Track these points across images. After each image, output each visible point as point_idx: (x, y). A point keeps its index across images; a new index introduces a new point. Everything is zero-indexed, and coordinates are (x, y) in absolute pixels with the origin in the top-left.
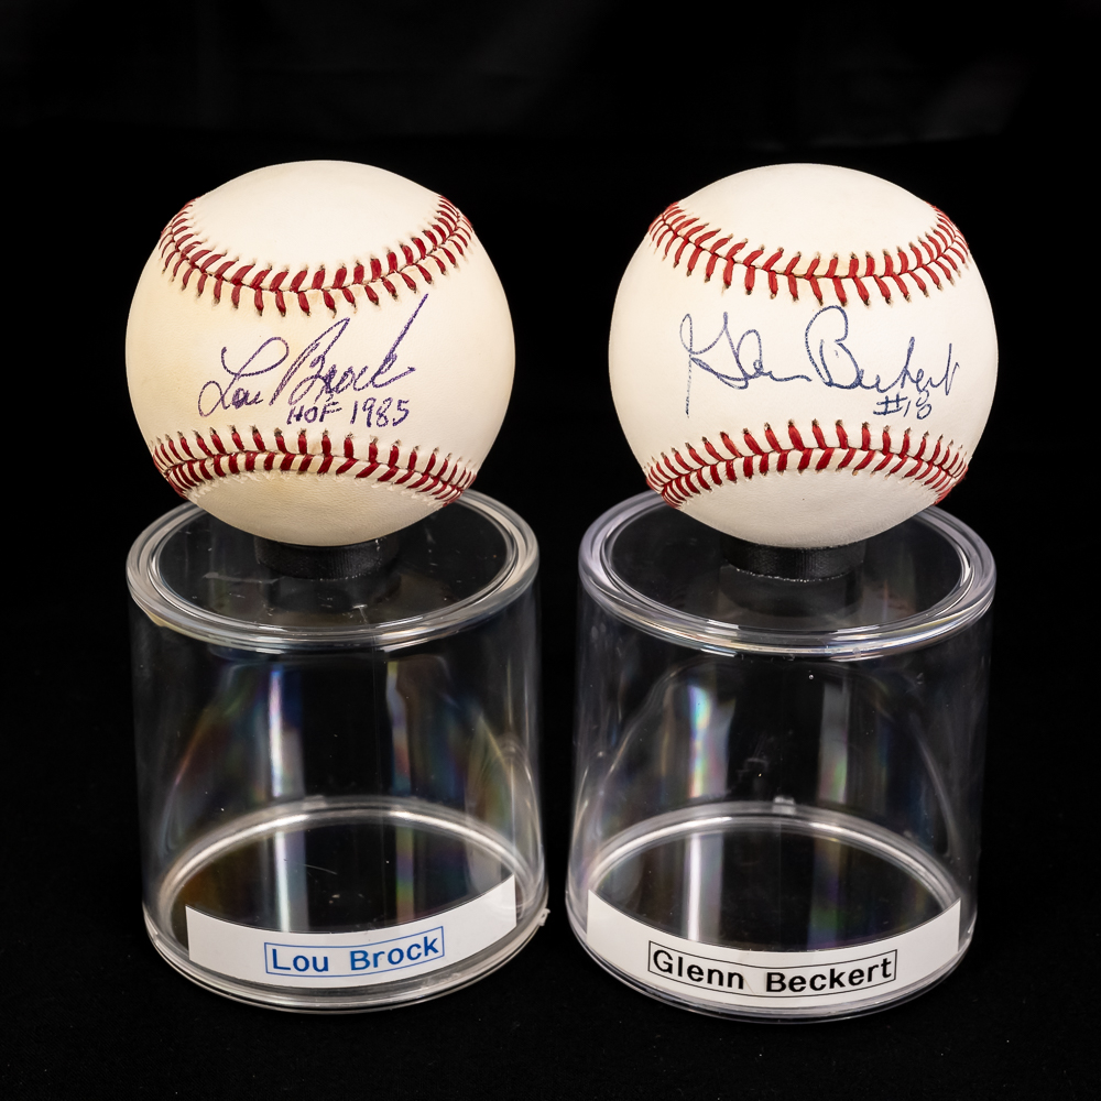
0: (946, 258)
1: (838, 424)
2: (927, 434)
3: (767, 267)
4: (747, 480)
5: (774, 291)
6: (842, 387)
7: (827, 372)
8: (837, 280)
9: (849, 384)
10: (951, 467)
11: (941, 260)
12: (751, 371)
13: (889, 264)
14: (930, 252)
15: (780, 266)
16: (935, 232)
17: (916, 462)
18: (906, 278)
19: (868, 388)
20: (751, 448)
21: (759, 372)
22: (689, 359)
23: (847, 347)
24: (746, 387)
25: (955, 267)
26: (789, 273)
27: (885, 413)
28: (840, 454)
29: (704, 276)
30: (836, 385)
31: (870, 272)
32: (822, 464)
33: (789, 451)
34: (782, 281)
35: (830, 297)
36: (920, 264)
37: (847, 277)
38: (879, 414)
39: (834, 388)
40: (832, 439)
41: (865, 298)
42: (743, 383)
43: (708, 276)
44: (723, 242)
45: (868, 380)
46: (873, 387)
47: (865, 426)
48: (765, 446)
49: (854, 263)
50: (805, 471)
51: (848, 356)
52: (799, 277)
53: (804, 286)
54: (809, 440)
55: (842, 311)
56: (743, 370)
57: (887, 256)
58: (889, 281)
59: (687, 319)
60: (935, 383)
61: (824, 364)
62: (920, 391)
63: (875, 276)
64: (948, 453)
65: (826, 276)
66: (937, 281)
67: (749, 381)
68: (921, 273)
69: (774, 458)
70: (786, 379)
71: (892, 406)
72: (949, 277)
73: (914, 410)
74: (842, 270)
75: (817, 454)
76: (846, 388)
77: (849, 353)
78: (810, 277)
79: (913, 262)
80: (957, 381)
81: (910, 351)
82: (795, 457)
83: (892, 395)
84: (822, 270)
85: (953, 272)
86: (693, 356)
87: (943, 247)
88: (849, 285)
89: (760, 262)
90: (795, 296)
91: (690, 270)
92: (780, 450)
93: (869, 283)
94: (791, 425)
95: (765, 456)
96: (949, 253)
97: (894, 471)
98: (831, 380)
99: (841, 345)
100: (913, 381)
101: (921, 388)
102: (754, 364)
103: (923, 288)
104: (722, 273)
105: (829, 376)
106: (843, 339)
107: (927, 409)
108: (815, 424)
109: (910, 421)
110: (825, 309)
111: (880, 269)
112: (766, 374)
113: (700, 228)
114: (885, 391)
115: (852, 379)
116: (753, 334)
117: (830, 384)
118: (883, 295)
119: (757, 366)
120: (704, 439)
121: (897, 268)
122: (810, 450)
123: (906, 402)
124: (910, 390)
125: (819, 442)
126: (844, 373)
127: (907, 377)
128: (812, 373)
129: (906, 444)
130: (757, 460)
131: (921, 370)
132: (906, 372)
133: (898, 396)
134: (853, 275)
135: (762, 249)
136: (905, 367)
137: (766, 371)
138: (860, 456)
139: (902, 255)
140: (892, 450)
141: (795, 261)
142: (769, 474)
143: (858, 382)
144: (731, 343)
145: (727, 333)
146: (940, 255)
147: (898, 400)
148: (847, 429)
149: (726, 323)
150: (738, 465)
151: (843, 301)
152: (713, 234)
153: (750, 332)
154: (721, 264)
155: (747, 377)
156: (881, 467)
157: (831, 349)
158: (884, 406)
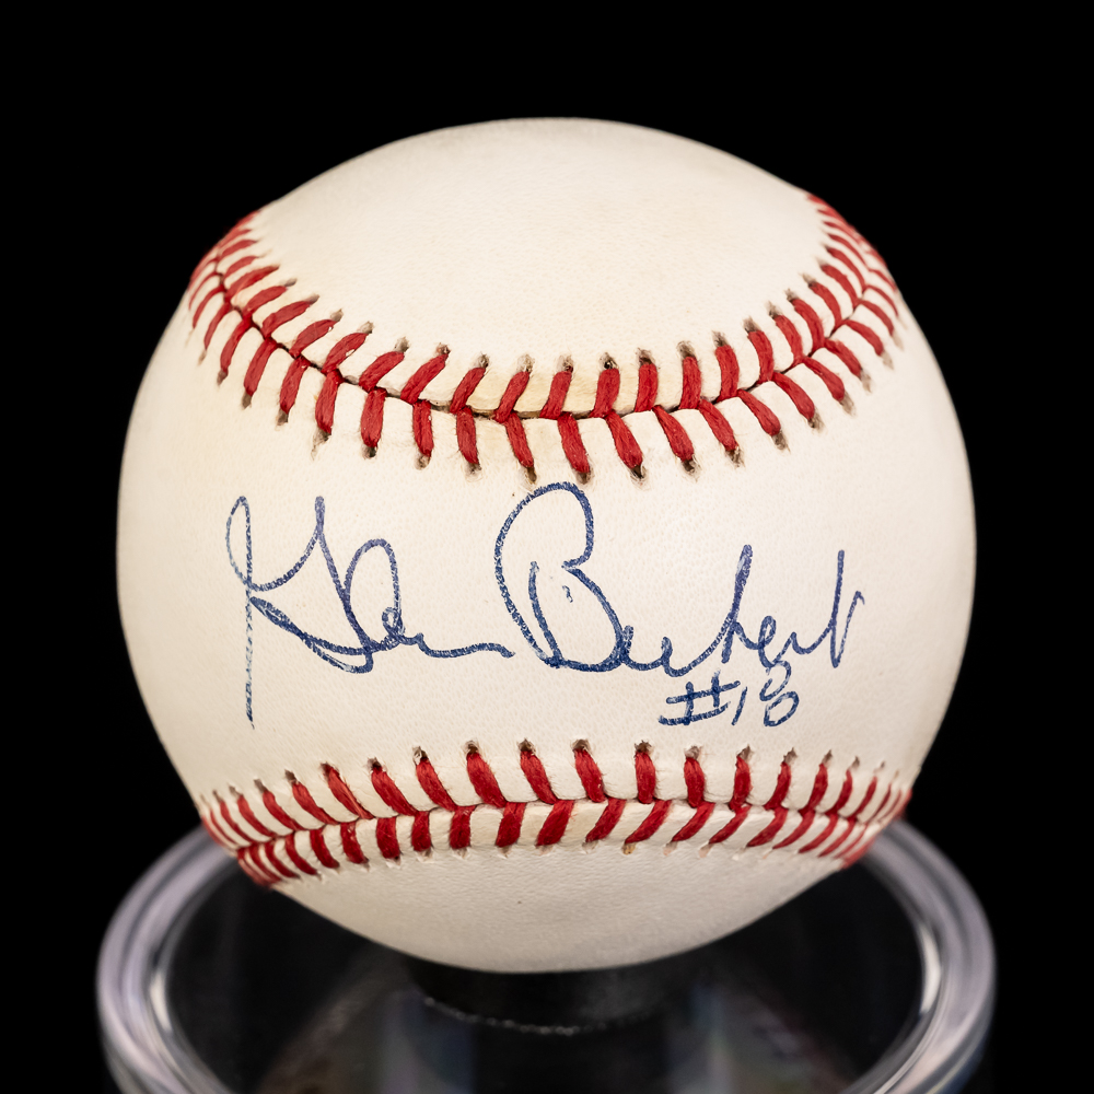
0: (836, 349)
1: (581, 750)
2: (792, 754)
3: (411, 394)
4: (390, 864)
5: (425, 447)
6: (583, 668)
7: (548, 635)
8: (568, 423)
9: (598, 661)
10: (861, 809)
11: (824, 357)
12: (377, 633)
13: (692, 376)
14: (794, 339)
15: (440, 390)
16: (815, 287)
17: (770, 816)
18: (733, 410)
19: (645, 667)
20: (388, 802)
21: (395, 635)
22: (244, 600)
23: (592, 578)
24: (368, 667)
25: (856, 368)
26: (460, 406)
27: (686, 721)
28: (587, 813)
29: (275, 410)
30: (569, 664)
31: (646, 401)
32: (552, 833)
33: (473, 808)
34: (444, 426)
35: (552, 462)
36: (769, 373)
37: (591, 414)
38: (673, 722)
39: (564, 670)
40: (567, 783)
41: (633, 459)
42: (360, 660)
43: (285, 408)
44: (322, 328)
45: (644, 648)
46: (655, 665)
47: (643, 751)
48: (418, 798)
49: (609, 378)
50: (514, 849)
51: (593, 597)
52: (485, 416)
53: (491, 436)
54: (515, 786)
55: (580, 496)
56: (359, 631)
57: (689, 359)
58: (691, 421)
59: (241, 510)
60: (804, 643)
61: (540, 617)
62: (768, 665)
63: (657, 409)
64: (847, 789)
65: (543, 414)
66: (808, 410)
67: (376, 656)
68: (770, 394)
69: (440, 822)
70: (456, 653)
71: (703, 705)
72: (839, 394)
73: (754, 707)
74: (580, 399)
75: (536, 816)
76: (593, 668)
77: (597, 591)
78: (507, 415)
79: (749, 369)
80: (859, 634)
81: (741, 578)
82: (486, 821)
83: (701, 679)
84: (533, 398)
85: (850, 382)
86: (254, 594)
87: (828, 322)
88: (595, 435)
89: (395, 380)
90: (472, 460)
91: (249, 391)
92: (452, 806)
93: (644, 427)
94: (473, 754)
95: (422, 820)
96: (846, 336)
97: (719, 838)
98: (557, 653)
99: (577, 573)
100: (750, 645)
101: (771, 659)
102: (385, 618)
103: (773, 428)
104: (312, 404)
105: (553, 644)
106: (582, 560)
107: (788, 703)
108: (526, 750)
109: (750, 731)
110: (540, 492)
111: (670, 390)
112: (410, 641)
113: (277, 291)
114: (683, 671)
115: (605, 648)
116: (380, 550)
117: (556, 661)
118: (676, 451)
119: (391, 622)
120: (290, 776)
121: (711, 385)
122: (520, 806)
123: (737, 692)
124: (744, 666)
125: (536, 789)
126: (588, 638)
127: (736, 637)
128: (511, 637)
129: (743, 782)
130: (404, 826)
131: (768, 621)
132: (732, 626)
133: (715, 681)
134: (605, 409)
135: (404, 348)
136: (732, 615)
137: (409, 634)
138: (635, 814)
139: (725, 354)
140: (709, 797)
141: (475, 376)
142: (435, 854)
143: (621, 656)
144: (333, 570)
145: (324, 545)
146: (820, 341)
147: (716, 690)
148: (601, 760)
149: (321, 522)
150: (366, 833)
151: (583, 469)
152: (300, 307)
153: (371, 544)
154: (312, 382)
155: (369, 647)
156: (687, 833)
157: (554, 579)
158: (683, 705)
